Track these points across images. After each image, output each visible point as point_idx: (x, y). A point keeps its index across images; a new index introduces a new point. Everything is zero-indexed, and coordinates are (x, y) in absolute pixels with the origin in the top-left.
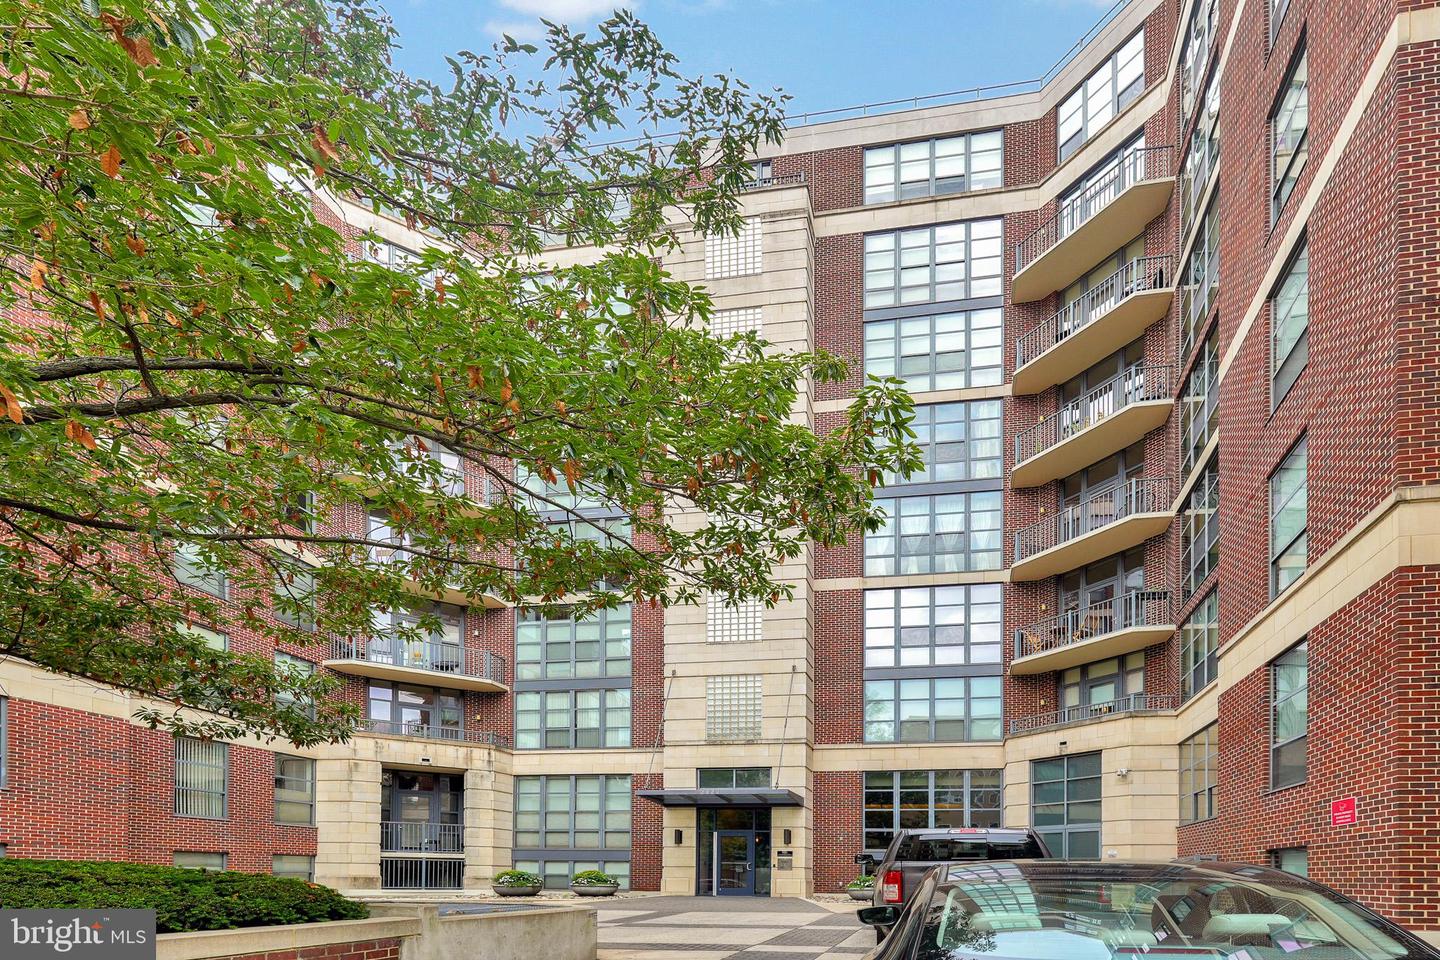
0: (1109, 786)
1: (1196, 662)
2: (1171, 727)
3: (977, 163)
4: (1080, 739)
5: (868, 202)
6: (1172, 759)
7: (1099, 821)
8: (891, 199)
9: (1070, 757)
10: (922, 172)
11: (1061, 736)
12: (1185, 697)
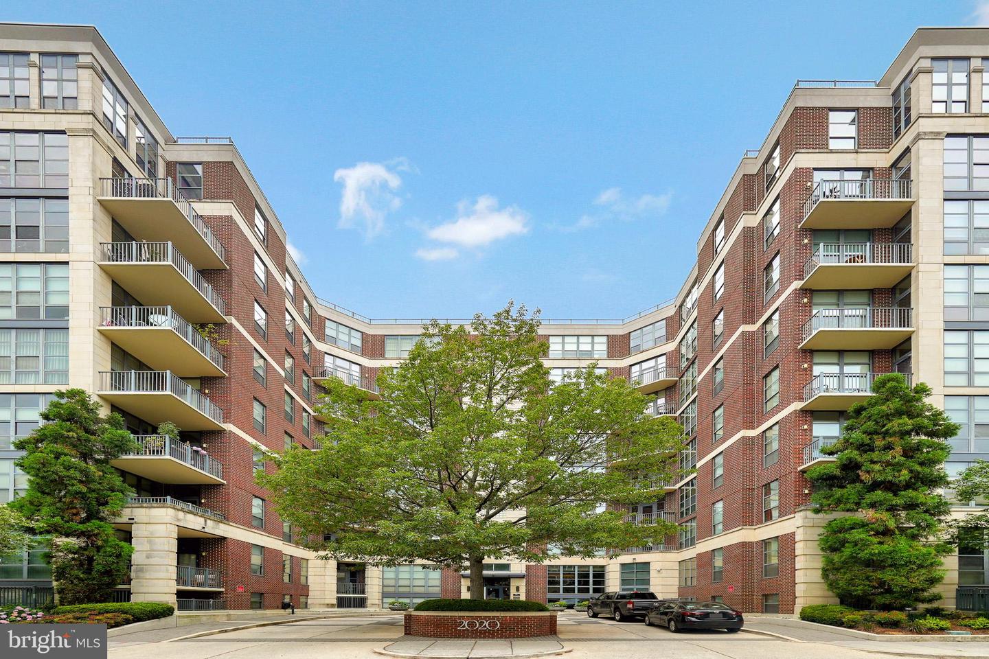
0: (653, 574)
1: (686, 537)
2: (675, 556)
3: (597, 347)
4: (642, 558)
5: (551, 356)
6: (677, 566)
7: (649, 584)
8: (560, 357)
9: (636, 563)
10: (574, 347)
11: (633, 556)
12: (681, 548)
